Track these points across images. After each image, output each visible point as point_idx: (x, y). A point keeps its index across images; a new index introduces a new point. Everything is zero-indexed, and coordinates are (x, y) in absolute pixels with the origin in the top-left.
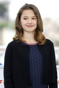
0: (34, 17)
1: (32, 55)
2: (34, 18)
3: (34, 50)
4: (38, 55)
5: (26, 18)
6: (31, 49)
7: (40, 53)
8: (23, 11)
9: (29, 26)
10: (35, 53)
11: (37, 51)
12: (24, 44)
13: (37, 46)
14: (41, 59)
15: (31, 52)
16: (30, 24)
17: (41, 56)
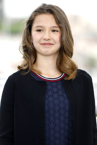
0: (54, 27)
1: (51, 99)
2: (55, 29)
3: (55, 90)
4: (61, 99)
5: (40, 28)
6: (49, 87)
7: (65, 95)
8: (35, 16)
9: (45, 44)
10: (56, 96)
11: (60, 93)
12: (36, 78)
13: (60, 82)
14: (67, 107)
15: (50, 93)
16: (47, 40)
17: (67, 101)
